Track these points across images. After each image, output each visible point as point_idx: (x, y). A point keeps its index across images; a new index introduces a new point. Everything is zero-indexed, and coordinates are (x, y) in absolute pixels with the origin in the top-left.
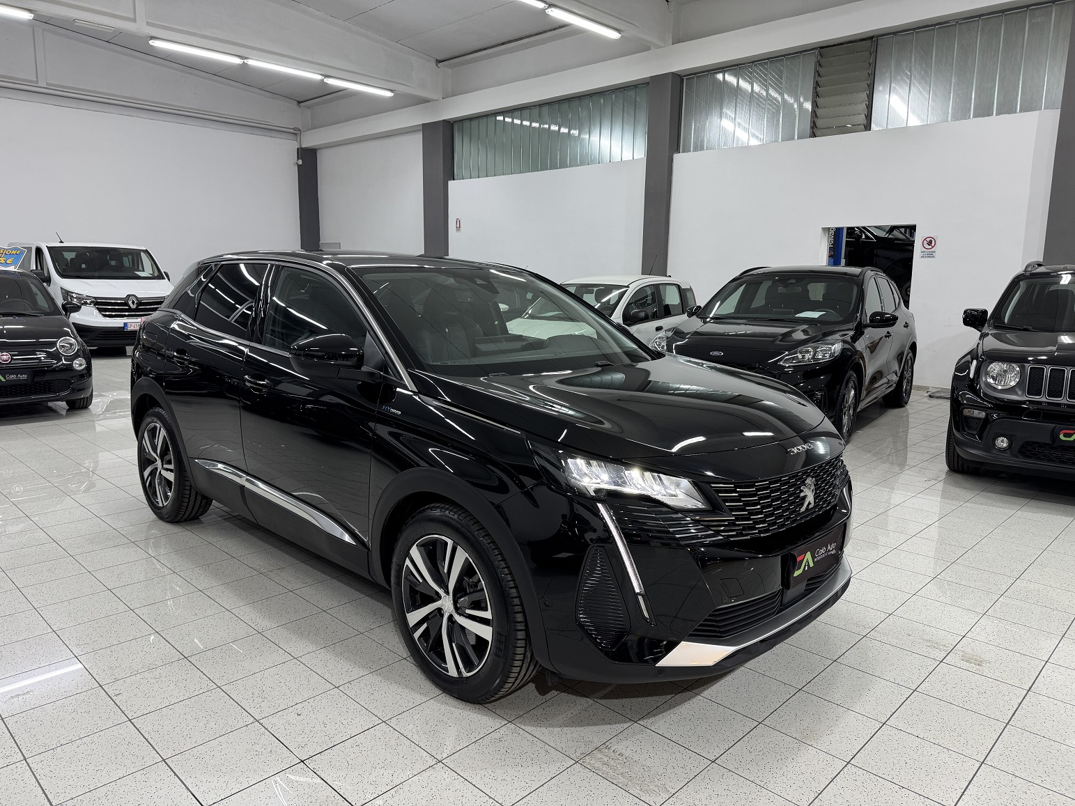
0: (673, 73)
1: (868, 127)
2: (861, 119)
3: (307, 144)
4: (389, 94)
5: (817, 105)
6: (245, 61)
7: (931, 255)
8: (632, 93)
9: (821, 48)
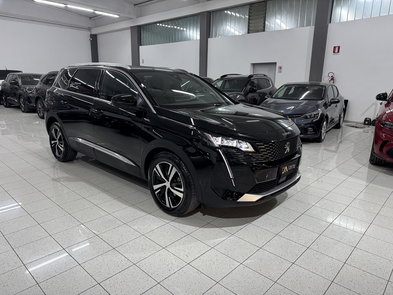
0: (207, 11)
1: (264, 31)
2: (262, 28)
3: (94, 33)
4: (117, 16)
5: (250, 23)
6: (67, 5)
7: (280, 72)
8: (195, 17)
9: (251, 4)
